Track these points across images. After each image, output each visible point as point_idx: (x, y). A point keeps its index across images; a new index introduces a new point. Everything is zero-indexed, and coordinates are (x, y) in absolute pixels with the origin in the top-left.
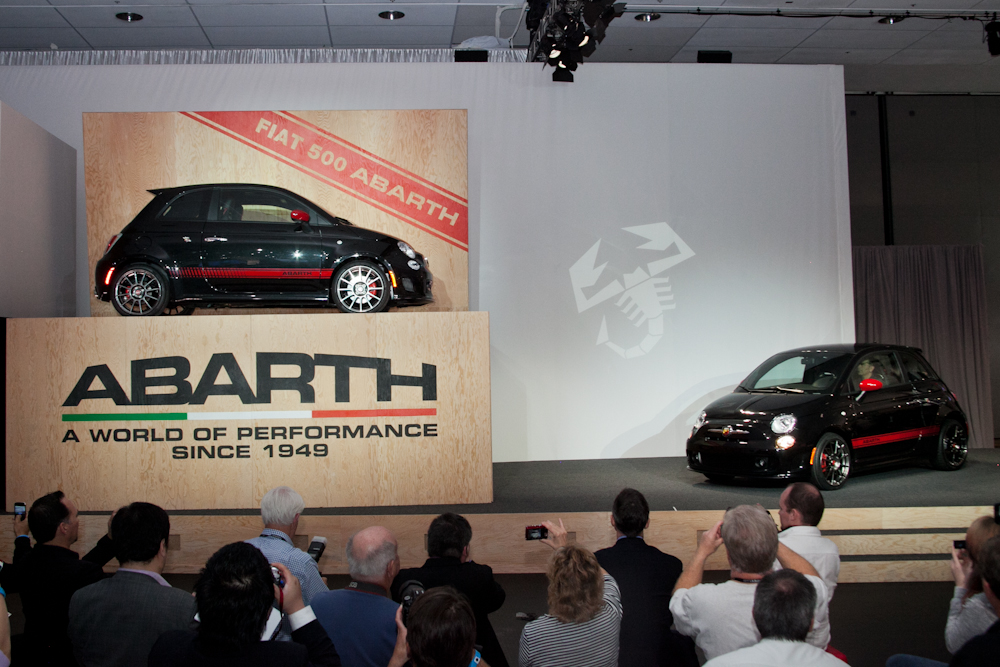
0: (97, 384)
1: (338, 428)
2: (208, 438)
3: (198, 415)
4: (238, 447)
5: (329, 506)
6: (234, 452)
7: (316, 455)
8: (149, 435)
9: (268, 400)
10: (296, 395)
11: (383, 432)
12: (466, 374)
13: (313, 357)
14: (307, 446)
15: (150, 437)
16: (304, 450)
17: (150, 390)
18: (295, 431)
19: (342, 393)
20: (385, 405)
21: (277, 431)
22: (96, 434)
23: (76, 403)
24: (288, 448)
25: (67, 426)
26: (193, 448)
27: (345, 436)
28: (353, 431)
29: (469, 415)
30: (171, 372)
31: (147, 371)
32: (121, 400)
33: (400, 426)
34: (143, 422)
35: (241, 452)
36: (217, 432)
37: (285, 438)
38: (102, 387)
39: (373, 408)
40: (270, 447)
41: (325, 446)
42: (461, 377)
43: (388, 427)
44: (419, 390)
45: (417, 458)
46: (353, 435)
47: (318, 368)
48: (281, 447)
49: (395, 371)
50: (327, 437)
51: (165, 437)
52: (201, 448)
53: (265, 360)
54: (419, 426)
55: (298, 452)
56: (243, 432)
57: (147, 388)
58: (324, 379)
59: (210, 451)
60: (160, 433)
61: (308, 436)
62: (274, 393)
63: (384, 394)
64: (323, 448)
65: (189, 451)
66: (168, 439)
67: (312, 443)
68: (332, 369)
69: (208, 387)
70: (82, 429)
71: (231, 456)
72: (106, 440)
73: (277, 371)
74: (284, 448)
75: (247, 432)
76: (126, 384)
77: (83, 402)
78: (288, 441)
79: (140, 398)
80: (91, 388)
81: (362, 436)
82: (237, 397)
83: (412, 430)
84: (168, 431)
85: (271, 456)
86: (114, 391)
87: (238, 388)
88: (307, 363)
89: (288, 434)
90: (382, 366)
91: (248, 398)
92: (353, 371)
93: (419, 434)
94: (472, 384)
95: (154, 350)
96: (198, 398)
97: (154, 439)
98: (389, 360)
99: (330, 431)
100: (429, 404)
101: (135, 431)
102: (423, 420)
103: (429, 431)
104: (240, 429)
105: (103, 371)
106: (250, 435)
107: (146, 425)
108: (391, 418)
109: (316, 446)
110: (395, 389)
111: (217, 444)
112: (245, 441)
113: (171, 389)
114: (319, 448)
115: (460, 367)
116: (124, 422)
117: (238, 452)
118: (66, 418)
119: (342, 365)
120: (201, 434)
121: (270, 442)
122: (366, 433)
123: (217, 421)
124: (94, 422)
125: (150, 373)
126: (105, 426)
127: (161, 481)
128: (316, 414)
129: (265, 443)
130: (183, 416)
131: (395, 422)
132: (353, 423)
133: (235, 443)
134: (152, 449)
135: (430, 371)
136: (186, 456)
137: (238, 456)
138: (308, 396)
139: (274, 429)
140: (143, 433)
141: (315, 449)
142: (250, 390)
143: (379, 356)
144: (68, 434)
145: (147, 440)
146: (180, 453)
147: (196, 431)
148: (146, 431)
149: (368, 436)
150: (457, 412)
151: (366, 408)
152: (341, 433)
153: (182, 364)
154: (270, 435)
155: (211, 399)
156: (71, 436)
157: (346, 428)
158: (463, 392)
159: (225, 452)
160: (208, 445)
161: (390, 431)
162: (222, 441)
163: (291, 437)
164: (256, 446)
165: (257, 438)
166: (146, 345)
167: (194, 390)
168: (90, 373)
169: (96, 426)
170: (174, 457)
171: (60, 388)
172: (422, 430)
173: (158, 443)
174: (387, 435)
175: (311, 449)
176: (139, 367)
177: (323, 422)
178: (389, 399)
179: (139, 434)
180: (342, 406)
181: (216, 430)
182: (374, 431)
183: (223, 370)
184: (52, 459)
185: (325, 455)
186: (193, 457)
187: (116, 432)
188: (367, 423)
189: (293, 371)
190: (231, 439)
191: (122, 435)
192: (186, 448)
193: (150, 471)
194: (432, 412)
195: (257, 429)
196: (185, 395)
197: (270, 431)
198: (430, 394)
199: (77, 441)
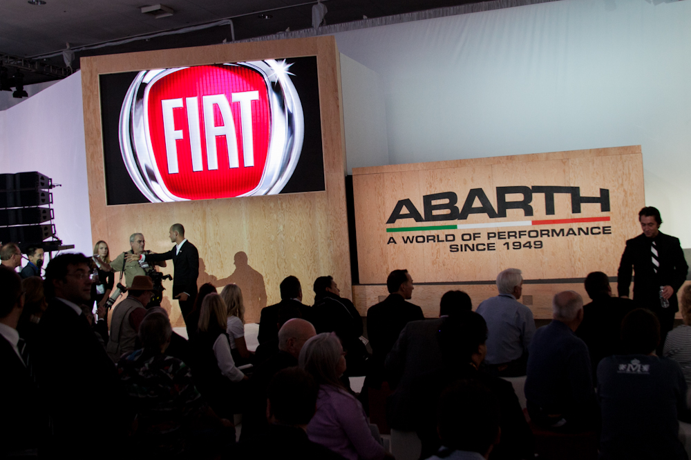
0: (404, 210)
1: (548, 231)
2: (470, 239)
3: (463, 226)
4: (488, 244)
5: (545, 278)
6: (486, 247)
7: (535, 248)
8: (435, 239)
9: (504, 215)
10: (521, 211)
11: (577, 232)
12: (628, 194)
13: (531, 188)
14: (529, 242)
15: (436, 240)
16: (528, 245)
17: (435, 213)
18: (522, 233)
19: (550, 209)
20: (577, 216)
21: (511, 234)
22: (405, 239)
23: (393, 222)
24: (518, 244)
25: (389, 235)
26: (461, 245)
27: (553, 236)
28: (558, 232)
29: (631, 219)
30: (446, 201)
31: (432, 201)
32: (418, 219)
33: (587, 228)
34: (432, 231)
35: (490, 247)
36: (475, 236)
37: (516, 238)
38: (408, 212)
39: (570, 218)
40: (507, 244)
41: (541, 242)
42: (625, 196)
43: (580, 229)
44: (598, 205)
45: (599, 248)
46: (558, 235)
47: (534, 195)
48: (514, 243)
49: (583, 194)
50: (541, 236)
51: (445, 239)
52: (466, 245)
53: (501, 191)
54: (599, 228)
55: (524, 246)
56: (491, 235)
57: (433, 211)
58: (538, 201)
59: (471, 247)
60: (442, 237)
61: (530, 236)
62: (509, 211)
63: (576, 209)
64: (539, 243)
65: (459, 247)
66: (447, 240)
67: (532, 240)
68: (543, 195)
69: (468, 209)
70: (398, 236)
71: (484, 249)
72: (411, 242)
73: (509, 198)
74: (516, 244)
75: (493, 235)
76: (420, 209)
77: (397, 221)
78: (518, 240)
79: (429, 217)
80: (401, 213)
81: (563, 235)
82: (486, 214)
83: (595, 231)
84: (446, 236)
85: (508, 249)
86: (414, 214)
87: (486, 209)
88: (528, 192)
89: (518, 235)
90: (574, 191)
91: (492, 215)
92: (555, 195)
93: (599, 233)
94: (633, 200)
95: (436, 189)
96: (463, 216)
97: (438, 241)
98: (578, 188)
99: (543, 232)
100: (605, 214)
101: (428, 236)
102: (602, 224)
103: (606, 231)
104: (489, 234)
105: (407, 202)
106: (495, 237)
107: (434, 232)
108: (581, 223)
109: (535, 242)
110: (583, 205)
111: (475, 243)
112: (492, 240)
113: (447, 211)
114: (537, 243)
115: (624, 191)
116: (421, 231)
117: (488, 247)
118: (389, 230)
119: (549, 192)
120: (467, 237)
121: (507, 240)
122: (565, 233)
123: (475, 229)
124: (404, 232)
125: (434, 203)
126: (411, 234)
127: (444, 265)
128: (534, 223)
129: (504, 241)
130: (455, 227)
131: (584, 226)
132: (557, 227)
133: (486, 242)
134: (438, 247)
135: (605, 193)
136: (458, 250)
137: (489, 249)
138: (529, 212)
139: (509, 233)
140: (432, 238)
141: (535, 244)
142: (493, 210)
143: (572, 185)
144: (390, 240)
145: (435, 241)
146: (454, 249)
147: (463, 235)
148: (434, 236)
149: (567, 235)
150: (623, 218)
151: (565, 218)
152: (550, 234)
153: (452, 196)
154: (507, 236)
155: (470, 215)
156: (392, 240)
157: (553, 231)
158: (627, 206)
159: (480, 247)
160: (470, 243)
161: (581, 232)
162: (478, 241)
163: (520, 237)
164: (499, 243)
165: (499, 238)
166: (431, 186)
167: (460, 211)
168: (400, 204)
169: (406, 234)
170: (451, 251)
171: (384, 213)
172: (601, 230)
173: (441, 243)
174: (579, 234)
175: (532, 244)
176: (427, 199)
177: (539, 228)
178: (579, 212)
179: (430, 238)
180: (550, 217)
181: (474, 234)
182: (571, 232)
183: (477, 199)
184: (382, 254)
185: (541, 247)
186: (462, 251)
187: (417, 237)
188: (566, 227)
189: (519, 197)
190: (483, 239)
191: (420, 239)
192: (457, 246)
193: (437, 260)
194: (607, 219)
195: (499, 233)
196: (455, 215)
197: (506, 234)
198: (606, 207)
199: (395, 243)
